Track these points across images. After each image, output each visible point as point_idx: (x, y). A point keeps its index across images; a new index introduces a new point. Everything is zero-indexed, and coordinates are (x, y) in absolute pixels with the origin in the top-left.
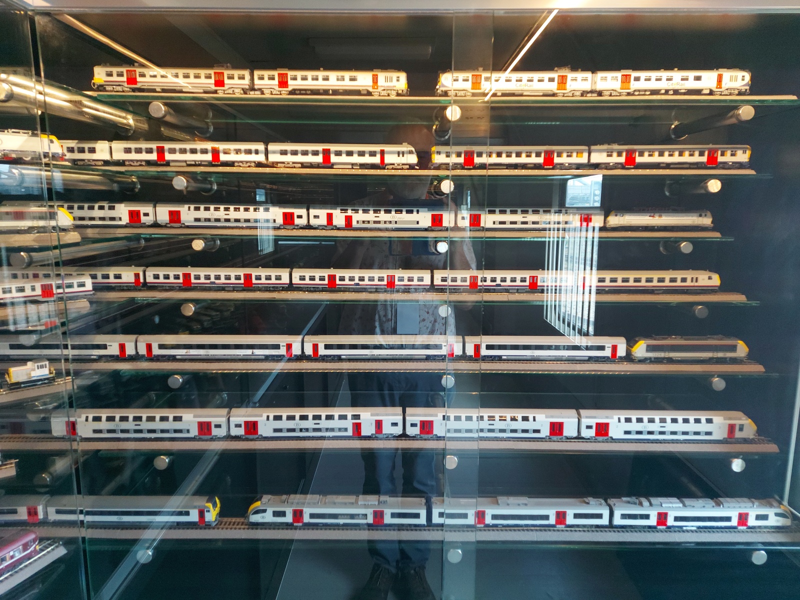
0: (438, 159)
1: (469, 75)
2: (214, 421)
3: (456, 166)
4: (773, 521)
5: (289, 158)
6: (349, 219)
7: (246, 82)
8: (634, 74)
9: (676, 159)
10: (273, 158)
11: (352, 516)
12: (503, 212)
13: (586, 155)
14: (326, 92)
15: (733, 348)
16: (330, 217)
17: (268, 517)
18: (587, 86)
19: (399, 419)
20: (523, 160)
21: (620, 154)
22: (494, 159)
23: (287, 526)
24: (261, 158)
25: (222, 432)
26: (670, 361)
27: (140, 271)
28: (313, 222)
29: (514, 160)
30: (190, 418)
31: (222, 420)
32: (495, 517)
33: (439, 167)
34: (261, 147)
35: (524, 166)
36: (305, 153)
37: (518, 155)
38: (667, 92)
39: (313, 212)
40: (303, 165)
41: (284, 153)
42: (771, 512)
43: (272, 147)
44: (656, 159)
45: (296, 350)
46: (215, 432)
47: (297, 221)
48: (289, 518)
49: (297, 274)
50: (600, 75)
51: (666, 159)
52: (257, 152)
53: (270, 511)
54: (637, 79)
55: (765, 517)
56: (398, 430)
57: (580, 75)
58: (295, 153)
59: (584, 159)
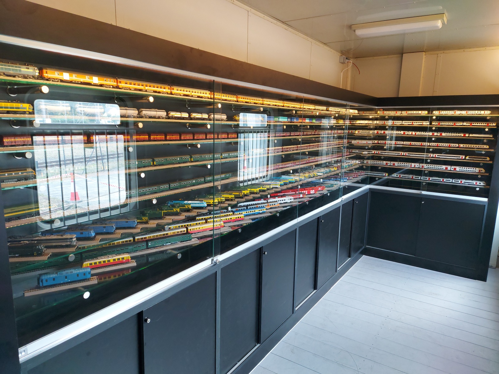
0: (433, 124)
1: (438, 111)
2: (388, 163)
3: (436, 125)
4: (482, 184)
5: (406, 123)
6: (416, 133)
7: (401, 113)
8: (468, 111)
9: (480, 124)
10: (403, 123)
11: (408, 177)
12: (447, 133)
13: (462, 123)
14: (413, 114)
15: (486, 159)
16: (412, 133)
17: (395, 176)
18: (460, 113)
19: (418, 165)
20: (450, 124)
21: (469, 123)
22: (444, 124)
23: (398, 177)
24: (401, 123)
25: (389, 165)
26: (473, 160)
27: (378, 141)
28: (409, 134)
29: (448, 124)
30: (385, 162)
31: (390, 163)
32: (432, 179)
33: (433, 125)
34: (401, 122)
35: (450, 125)
36: (409, 122)
37: (449, 123)
38: (475, 114)
39: (409, 132)
40: (408, 125)
41: (405, 122)
42: (482, 183)
43: (403, 122)
44: (476, 124)
45: (403, 154)
46: (388, 164)
47: (406, 134)
48: (398, 176)
49: (404, 142)
50: (462, 111)
51: (478, 124)
52: (400, 122)
53: (396, 175)
54: (469, 112)
55: (481, 183)
56: (418, 167)
57: (458, 111)
58: (407, 122)
59: (462, 124)
